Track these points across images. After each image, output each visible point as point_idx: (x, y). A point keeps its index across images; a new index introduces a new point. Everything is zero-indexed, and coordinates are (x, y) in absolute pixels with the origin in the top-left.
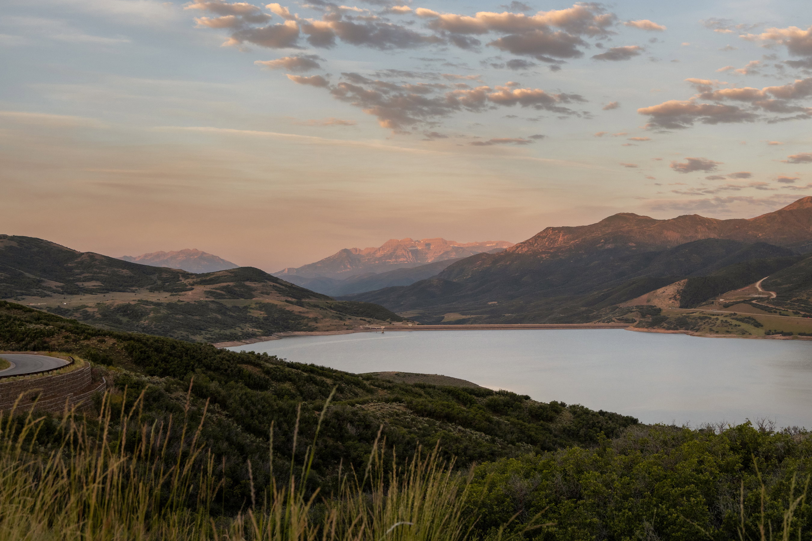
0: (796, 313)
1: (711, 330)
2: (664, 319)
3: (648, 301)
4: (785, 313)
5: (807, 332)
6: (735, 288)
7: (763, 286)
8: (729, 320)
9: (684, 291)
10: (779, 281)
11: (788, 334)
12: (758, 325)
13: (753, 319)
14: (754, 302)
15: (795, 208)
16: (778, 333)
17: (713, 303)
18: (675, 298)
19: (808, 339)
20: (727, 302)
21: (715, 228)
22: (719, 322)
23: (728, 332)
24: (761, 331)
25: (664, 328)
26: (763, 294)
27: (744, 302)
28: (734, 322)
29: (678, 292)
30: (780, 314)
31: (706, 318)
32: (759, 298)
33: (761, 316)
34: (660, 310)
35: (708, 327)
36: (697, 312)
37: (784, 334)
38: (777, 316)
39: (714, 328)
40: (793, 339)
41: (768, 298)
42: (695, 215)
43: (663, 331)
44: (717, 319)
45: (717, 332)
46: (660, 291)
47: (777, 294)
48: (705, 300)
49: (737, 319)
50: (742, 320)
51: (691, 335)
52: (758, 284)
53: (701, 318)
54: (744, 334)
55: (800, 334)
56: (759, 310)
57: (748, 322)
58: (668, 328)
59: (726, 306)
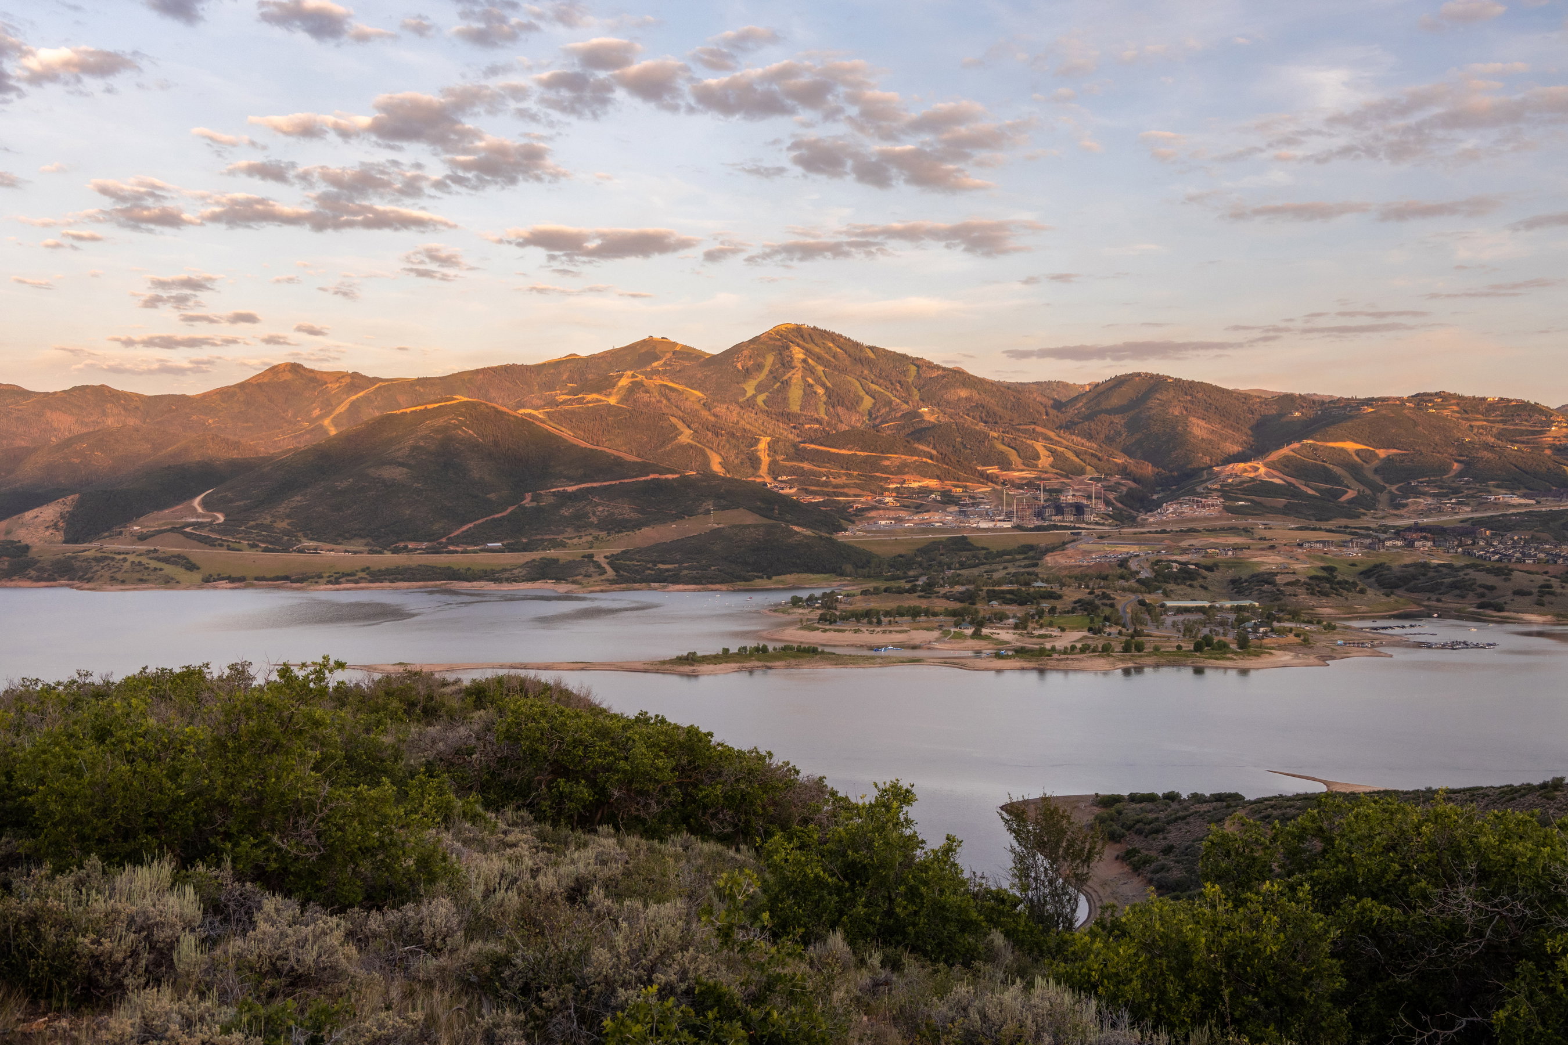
0: (253, 546)
1: (113, 579)
2: (32, 563)
3: (8, 532)
4: (236, 546)
5: (268, 576)
6: (160, 507)
7: (204, 504)
8: (144, 560)
9: (72, 515)
10: (230, 495)
11: (238, 581)
12: (191, 567)
13: (184, 558)
14: (188, 530)
15: (266, 380)
16: (223, 579)
17: (121, 533)
18: (55, 526)
19: (269, 587)
20: (145, 531)
21: (137, 408)
22: (128, 564)
23: (141, 580)
24: (197, 577)
25: (30, 578)
26: (204, 516)
27: (173, 530)
28: (153, 564)
29: (62, 516)
30: (229, 548)
31: (106, 558)
32: (197, 523)
33: (196, 552)
34: (27, 548)
35: (107, 574)
36: (90, 549)
37: (231, 579)
38: (223, 551)
39: (118, 576)
40: (246, 587)
41: (211, 524)
42: (102, 386)
43: (29, 583)
44: (125, 560)
45: (123, 582)
46: (29, 515)
47: (226, 516)
48: (108, 529)
49: (159, 559)
50: (166, 560)
51: (78, 588)
52: (196, 502)
53: (97, 560)
54: (168, 583)
55: (256, 579)
56: (195, 543)
57: (175, 563)
58: (38, 579)
59: (142, 538)
